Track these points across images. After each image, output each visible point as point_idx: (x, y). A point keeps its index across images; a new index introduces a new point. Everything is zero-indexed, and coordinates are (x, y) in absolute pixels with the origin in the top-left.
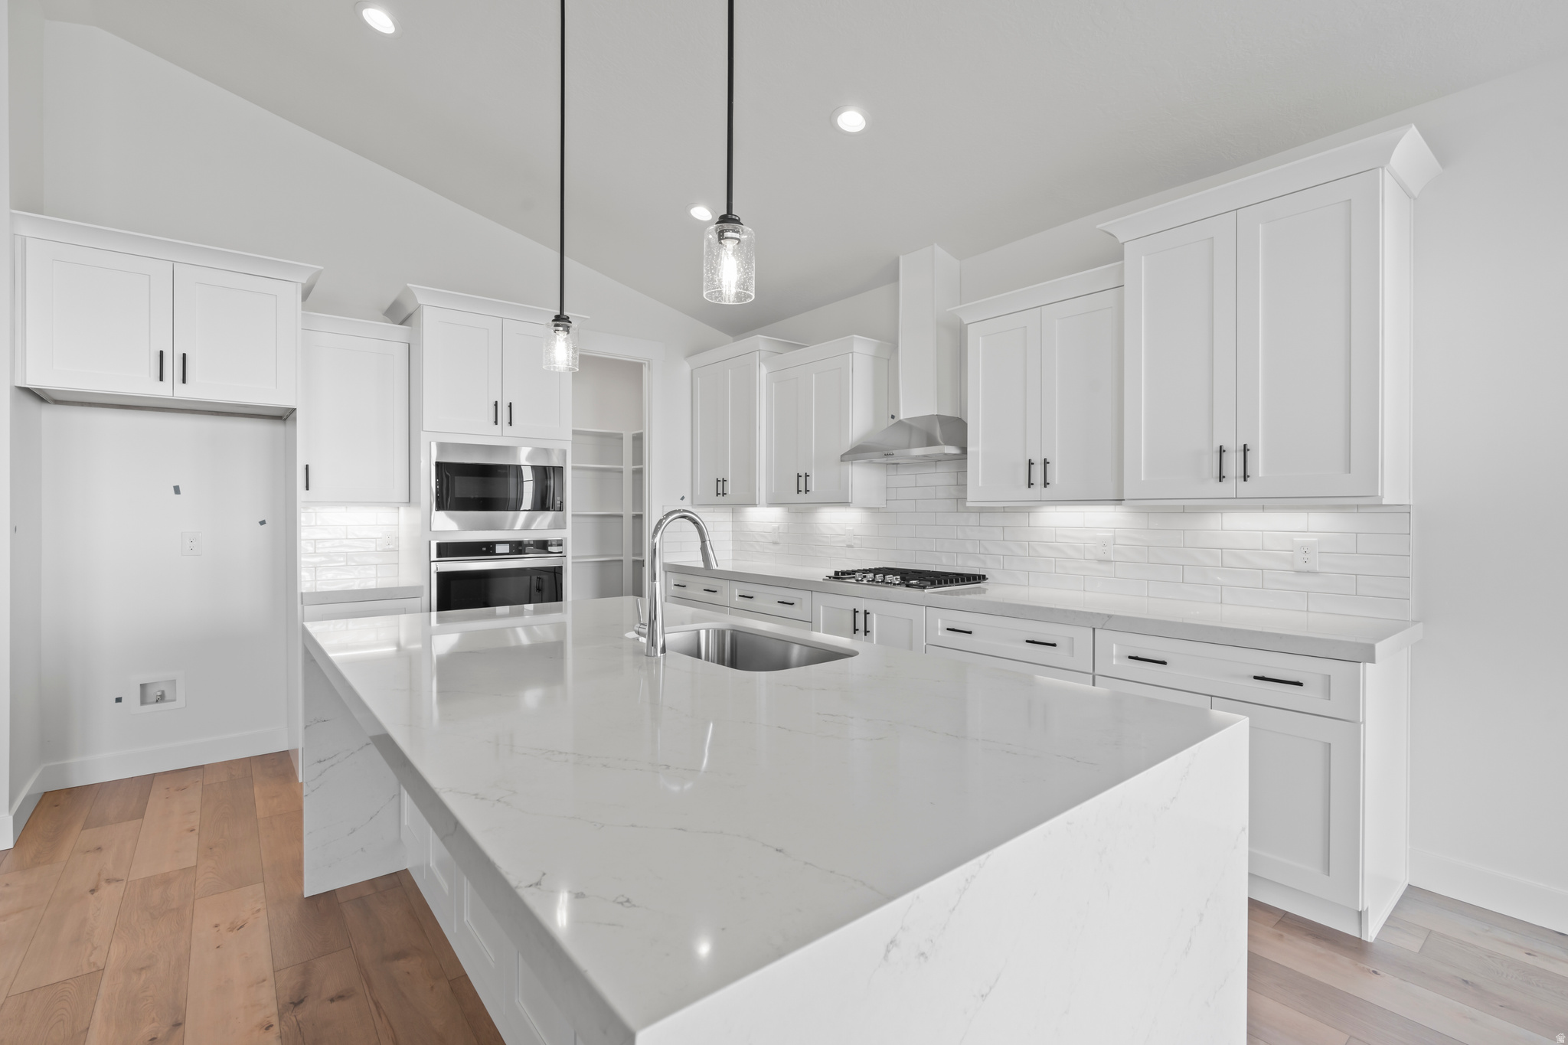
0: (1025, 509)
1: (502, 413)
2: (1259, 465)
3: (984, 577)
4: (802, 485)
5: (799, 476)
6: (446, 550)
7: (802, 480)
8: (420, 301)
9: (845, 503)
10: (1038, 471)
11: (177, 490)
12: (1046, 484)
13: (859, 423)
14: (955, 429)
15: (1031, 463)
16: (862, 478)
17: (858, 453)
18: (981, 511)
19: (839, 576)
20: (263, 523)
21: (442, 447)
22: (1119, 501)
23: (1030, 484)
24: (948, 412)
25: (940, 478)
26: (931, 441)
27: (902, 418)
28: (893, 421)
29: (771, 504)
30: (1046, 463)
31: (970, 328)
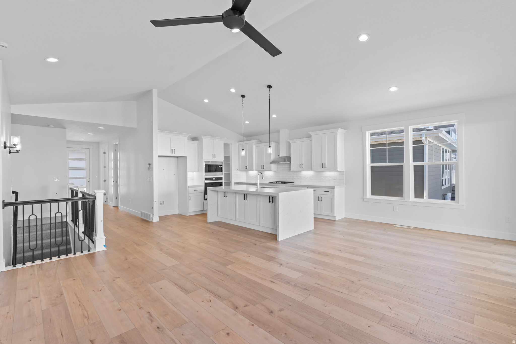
0: (300, 171)
1: (214, 156)
2: (326, 166)
3: (294, 182)
4: (263, 167)
5: (262, 166)
6: (207, 179)
7: (263, 166)
8: (203, 138)
9: (271, 170)
11: (164, 170)
13: (273, 158)
14: (288, 159)
15: (300, 165)
16: (274, 166)
17: (273, 162)
18: (293, 172)
19: (271, 183)
20: (175, 175)
21: (205, 162)
22: (311, 170)
23: (300, 168)
24: (288, 156)
25: (286, 166)
26: (285, 161)
27: (280, 156)
28: (279, 157)
29: (256, 171)
30: (302, 165)
31: (291, 143)
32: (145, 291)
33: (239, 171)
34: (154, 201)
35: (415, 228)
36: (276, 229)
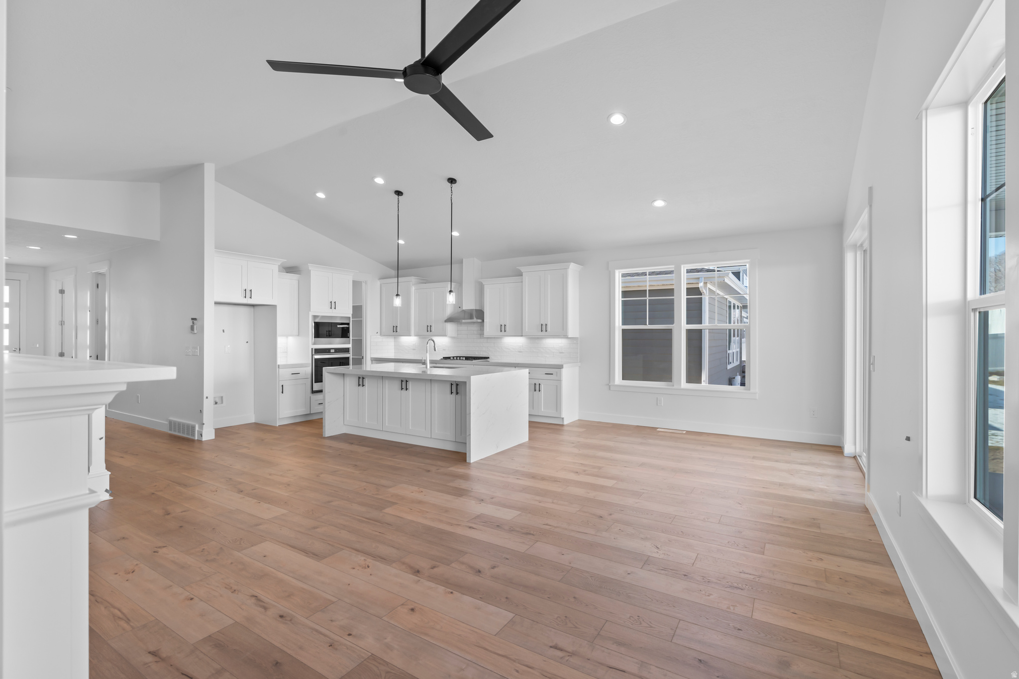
0: (500, 338)
1: (333, 305)
2: (549, 329)
3: (489, 358)
4: (429, 328)
5: (428, 326)
6: (318, 351)
8: (310, 269)
9: (445, 335)
10: (503, 327)
11: (223, 331)
12: (505, 331)
13: (449, 312)
14: (480, 314)
15: (501, 325)
16: (450, 327)
17: (450, 320)
18: (488, 338)
19: (445, 358)
20: (247, 342)
21: (315, 317)
22: (522, 336)
23: (501, 331)
24: (478, 308)
25: (475, 328)
26: (471, 318)
27: (464, 309)
28: (460, 310)
29: (416, 335)
30: (505, 325)
31: (485, 286)
32: (232, 563)
33: (380, 337)
34: (205, 398)
35: (688, 432)
36: (466, 443)
